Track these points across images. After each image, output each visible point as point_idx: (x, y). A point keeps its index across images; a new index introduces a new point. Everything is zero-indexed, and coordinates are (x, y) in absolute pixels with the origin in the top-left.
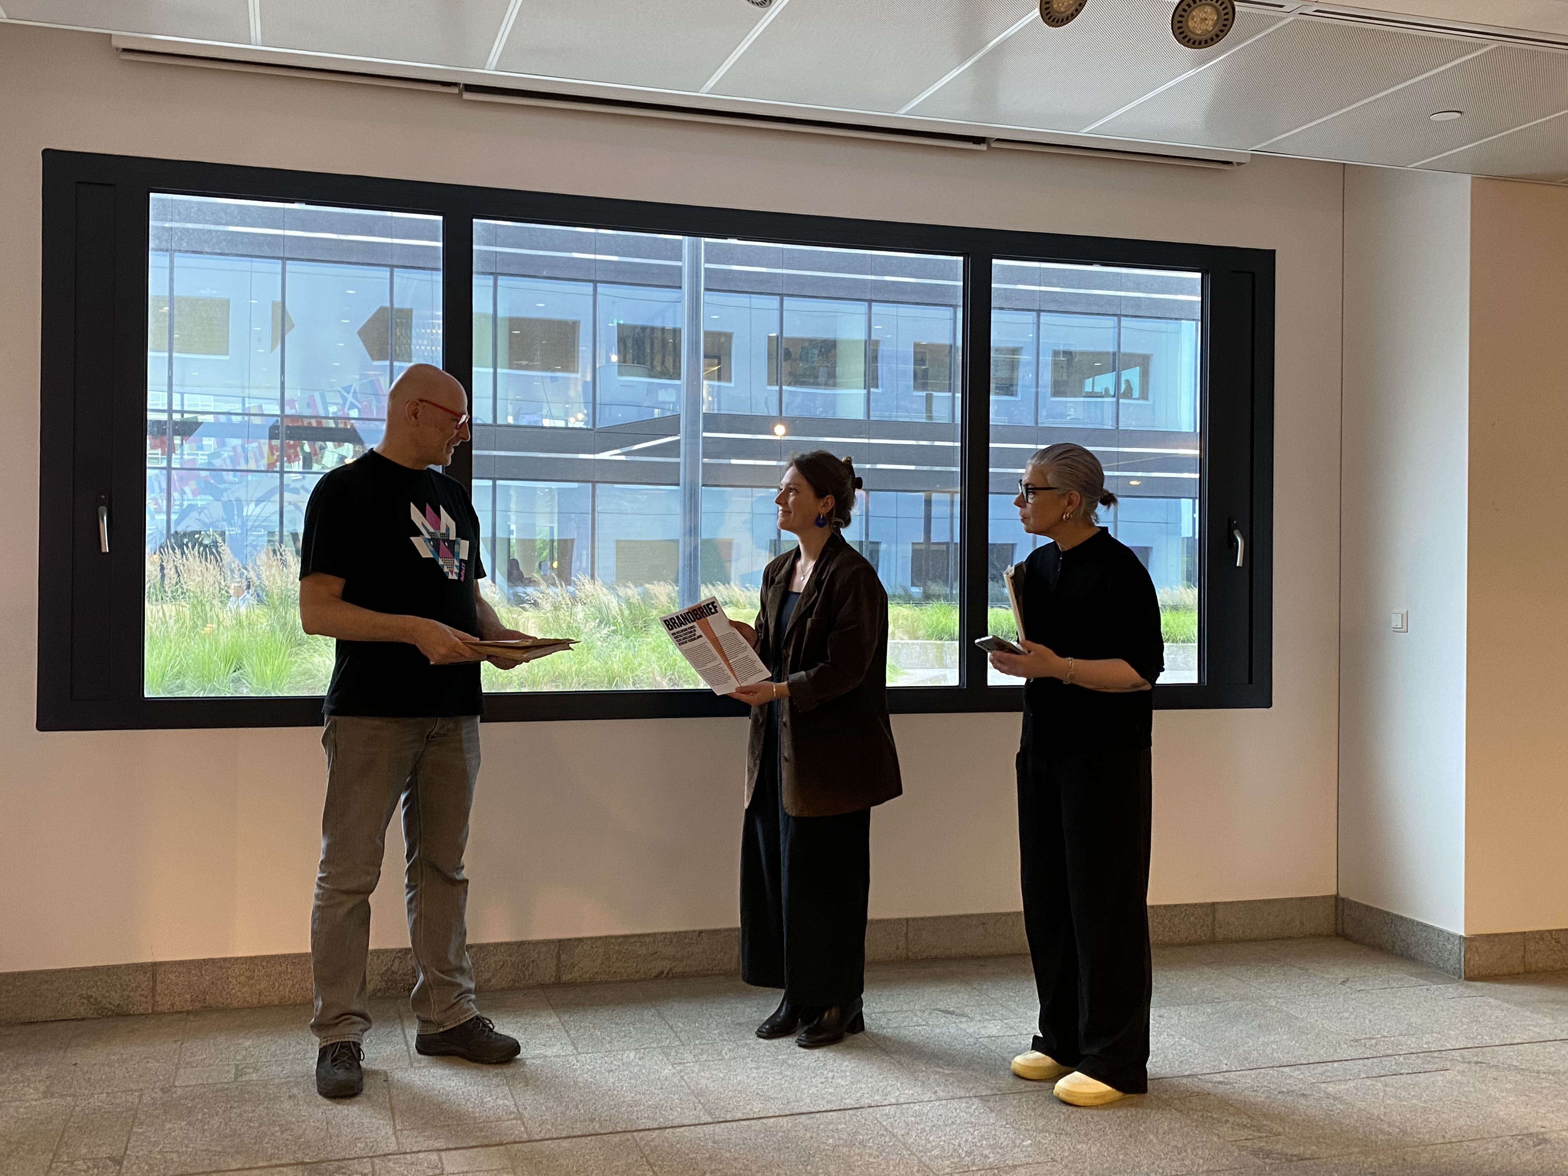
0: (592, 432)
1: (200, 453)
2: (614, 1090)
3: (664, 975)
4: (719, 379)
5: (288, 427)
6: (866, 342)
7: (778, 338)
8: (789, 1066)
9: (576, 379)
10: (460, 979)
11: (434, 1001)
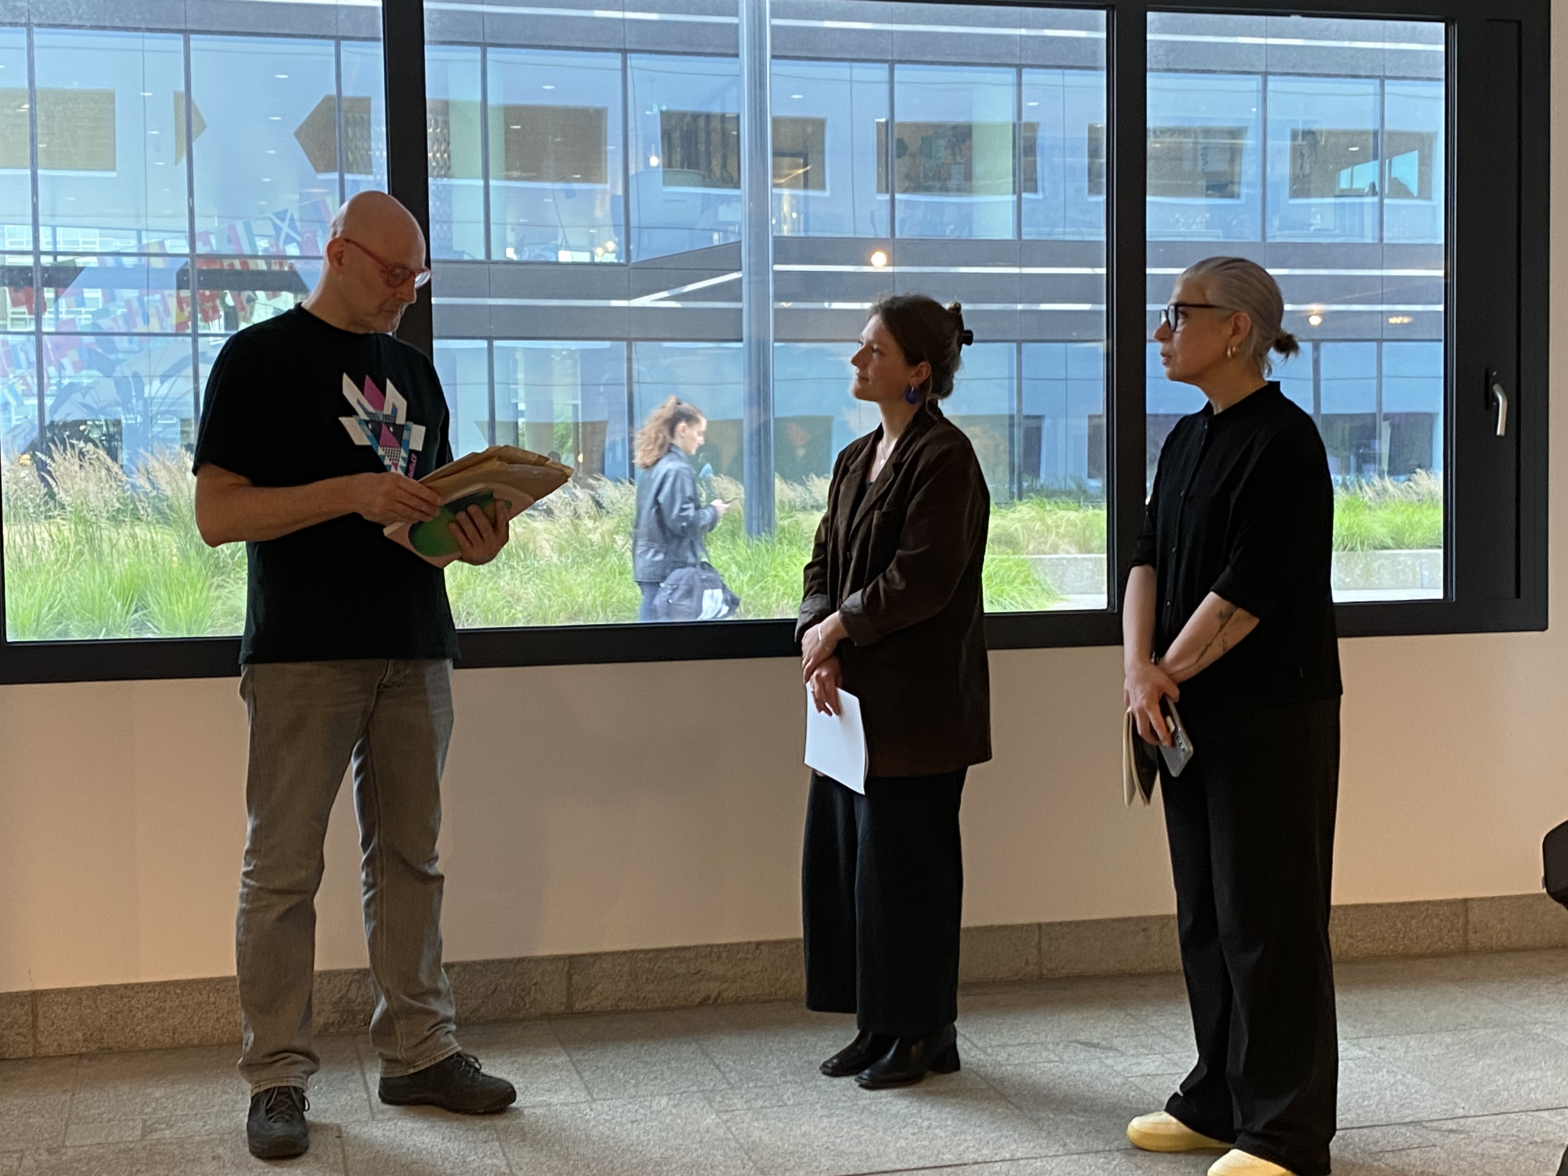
0: (623, 269)
1: (83, 310)
2: (638, 1144)
3: (710, 1002)
4: (806, 186)
5: (201, 272)
6: (1014, 126)
7: (887, 122)
8: (872, 1113)
9: (604, 192)
10: (435, 1005)
11: (402, 1035)
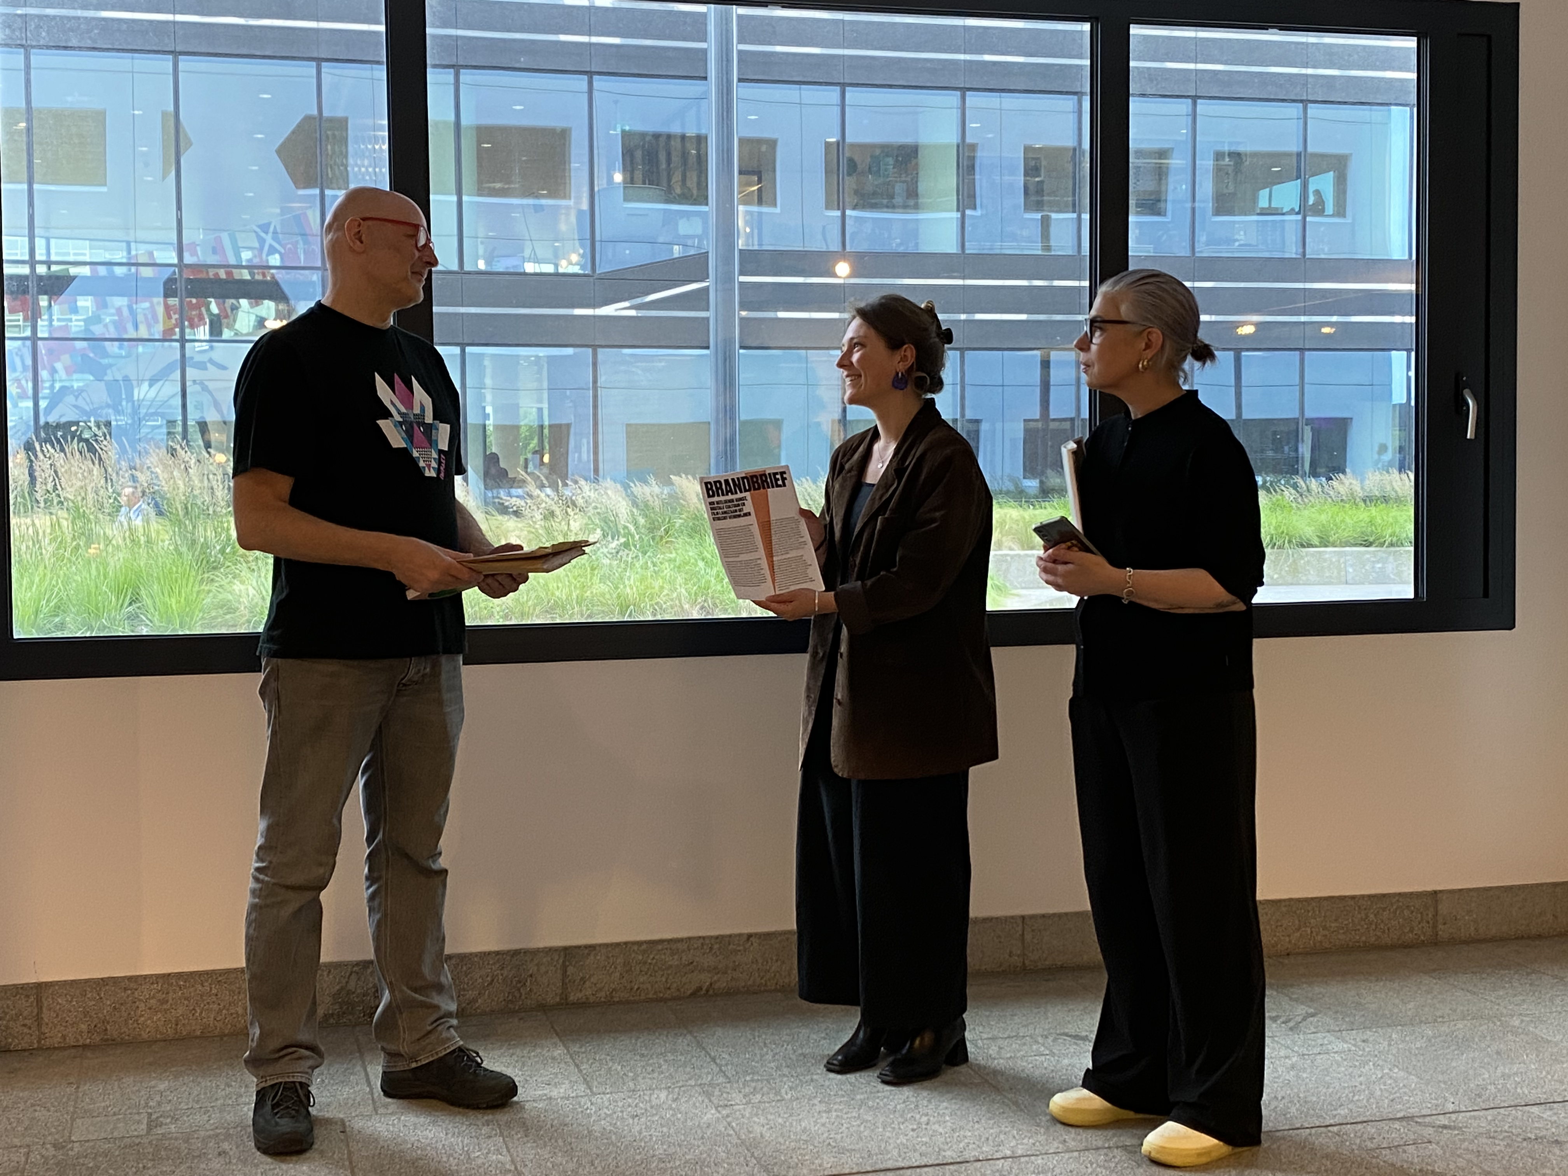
0: (592, 279)
1: (75, 316)
2: (641, 1140)
3: (702, 993)
4: (760, 202)
5: (189, 281)
6: (958, 146)
7: (838, 143)
8: (870, 1107)
9: (568, 208)
10: (437, 999)
11: (403, 1027)
